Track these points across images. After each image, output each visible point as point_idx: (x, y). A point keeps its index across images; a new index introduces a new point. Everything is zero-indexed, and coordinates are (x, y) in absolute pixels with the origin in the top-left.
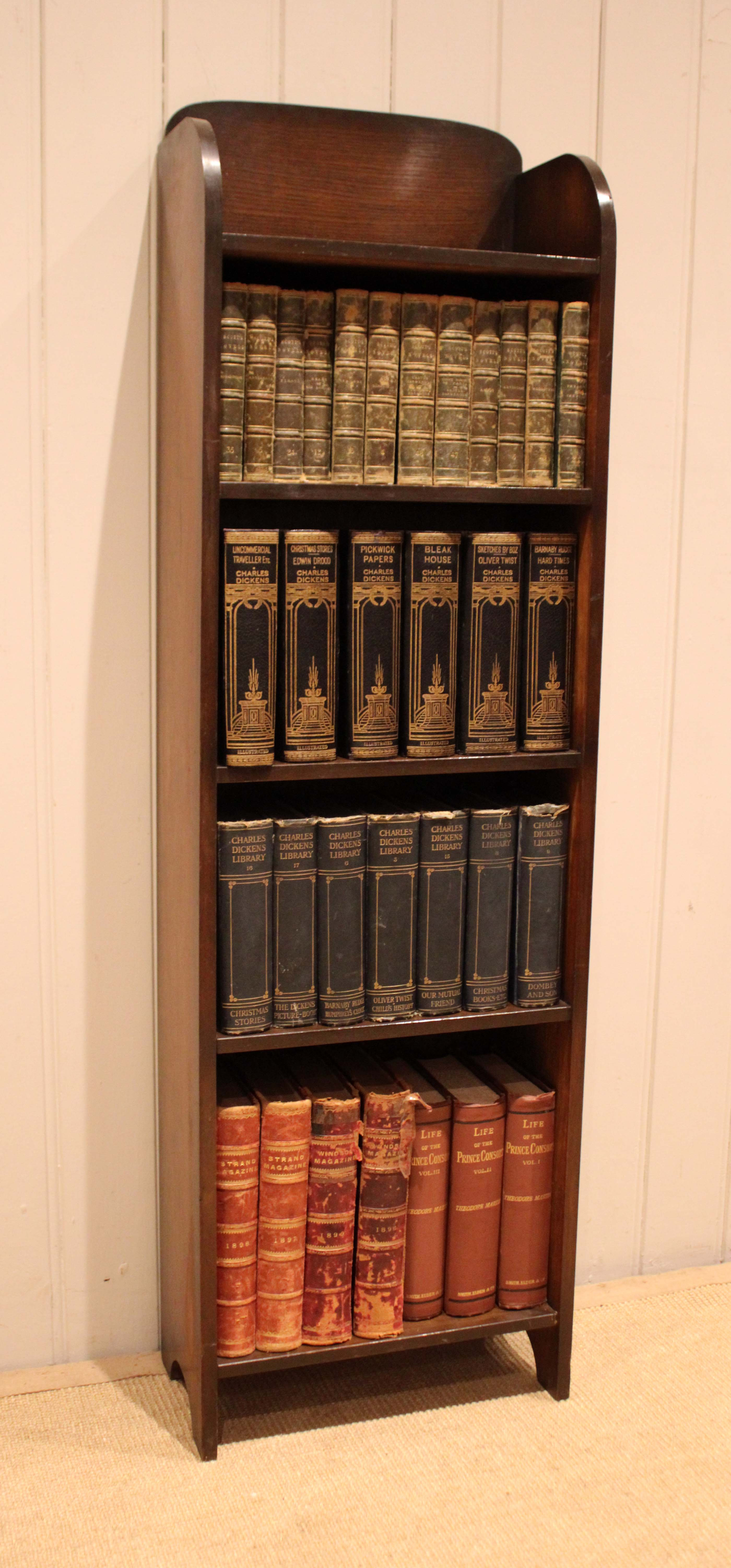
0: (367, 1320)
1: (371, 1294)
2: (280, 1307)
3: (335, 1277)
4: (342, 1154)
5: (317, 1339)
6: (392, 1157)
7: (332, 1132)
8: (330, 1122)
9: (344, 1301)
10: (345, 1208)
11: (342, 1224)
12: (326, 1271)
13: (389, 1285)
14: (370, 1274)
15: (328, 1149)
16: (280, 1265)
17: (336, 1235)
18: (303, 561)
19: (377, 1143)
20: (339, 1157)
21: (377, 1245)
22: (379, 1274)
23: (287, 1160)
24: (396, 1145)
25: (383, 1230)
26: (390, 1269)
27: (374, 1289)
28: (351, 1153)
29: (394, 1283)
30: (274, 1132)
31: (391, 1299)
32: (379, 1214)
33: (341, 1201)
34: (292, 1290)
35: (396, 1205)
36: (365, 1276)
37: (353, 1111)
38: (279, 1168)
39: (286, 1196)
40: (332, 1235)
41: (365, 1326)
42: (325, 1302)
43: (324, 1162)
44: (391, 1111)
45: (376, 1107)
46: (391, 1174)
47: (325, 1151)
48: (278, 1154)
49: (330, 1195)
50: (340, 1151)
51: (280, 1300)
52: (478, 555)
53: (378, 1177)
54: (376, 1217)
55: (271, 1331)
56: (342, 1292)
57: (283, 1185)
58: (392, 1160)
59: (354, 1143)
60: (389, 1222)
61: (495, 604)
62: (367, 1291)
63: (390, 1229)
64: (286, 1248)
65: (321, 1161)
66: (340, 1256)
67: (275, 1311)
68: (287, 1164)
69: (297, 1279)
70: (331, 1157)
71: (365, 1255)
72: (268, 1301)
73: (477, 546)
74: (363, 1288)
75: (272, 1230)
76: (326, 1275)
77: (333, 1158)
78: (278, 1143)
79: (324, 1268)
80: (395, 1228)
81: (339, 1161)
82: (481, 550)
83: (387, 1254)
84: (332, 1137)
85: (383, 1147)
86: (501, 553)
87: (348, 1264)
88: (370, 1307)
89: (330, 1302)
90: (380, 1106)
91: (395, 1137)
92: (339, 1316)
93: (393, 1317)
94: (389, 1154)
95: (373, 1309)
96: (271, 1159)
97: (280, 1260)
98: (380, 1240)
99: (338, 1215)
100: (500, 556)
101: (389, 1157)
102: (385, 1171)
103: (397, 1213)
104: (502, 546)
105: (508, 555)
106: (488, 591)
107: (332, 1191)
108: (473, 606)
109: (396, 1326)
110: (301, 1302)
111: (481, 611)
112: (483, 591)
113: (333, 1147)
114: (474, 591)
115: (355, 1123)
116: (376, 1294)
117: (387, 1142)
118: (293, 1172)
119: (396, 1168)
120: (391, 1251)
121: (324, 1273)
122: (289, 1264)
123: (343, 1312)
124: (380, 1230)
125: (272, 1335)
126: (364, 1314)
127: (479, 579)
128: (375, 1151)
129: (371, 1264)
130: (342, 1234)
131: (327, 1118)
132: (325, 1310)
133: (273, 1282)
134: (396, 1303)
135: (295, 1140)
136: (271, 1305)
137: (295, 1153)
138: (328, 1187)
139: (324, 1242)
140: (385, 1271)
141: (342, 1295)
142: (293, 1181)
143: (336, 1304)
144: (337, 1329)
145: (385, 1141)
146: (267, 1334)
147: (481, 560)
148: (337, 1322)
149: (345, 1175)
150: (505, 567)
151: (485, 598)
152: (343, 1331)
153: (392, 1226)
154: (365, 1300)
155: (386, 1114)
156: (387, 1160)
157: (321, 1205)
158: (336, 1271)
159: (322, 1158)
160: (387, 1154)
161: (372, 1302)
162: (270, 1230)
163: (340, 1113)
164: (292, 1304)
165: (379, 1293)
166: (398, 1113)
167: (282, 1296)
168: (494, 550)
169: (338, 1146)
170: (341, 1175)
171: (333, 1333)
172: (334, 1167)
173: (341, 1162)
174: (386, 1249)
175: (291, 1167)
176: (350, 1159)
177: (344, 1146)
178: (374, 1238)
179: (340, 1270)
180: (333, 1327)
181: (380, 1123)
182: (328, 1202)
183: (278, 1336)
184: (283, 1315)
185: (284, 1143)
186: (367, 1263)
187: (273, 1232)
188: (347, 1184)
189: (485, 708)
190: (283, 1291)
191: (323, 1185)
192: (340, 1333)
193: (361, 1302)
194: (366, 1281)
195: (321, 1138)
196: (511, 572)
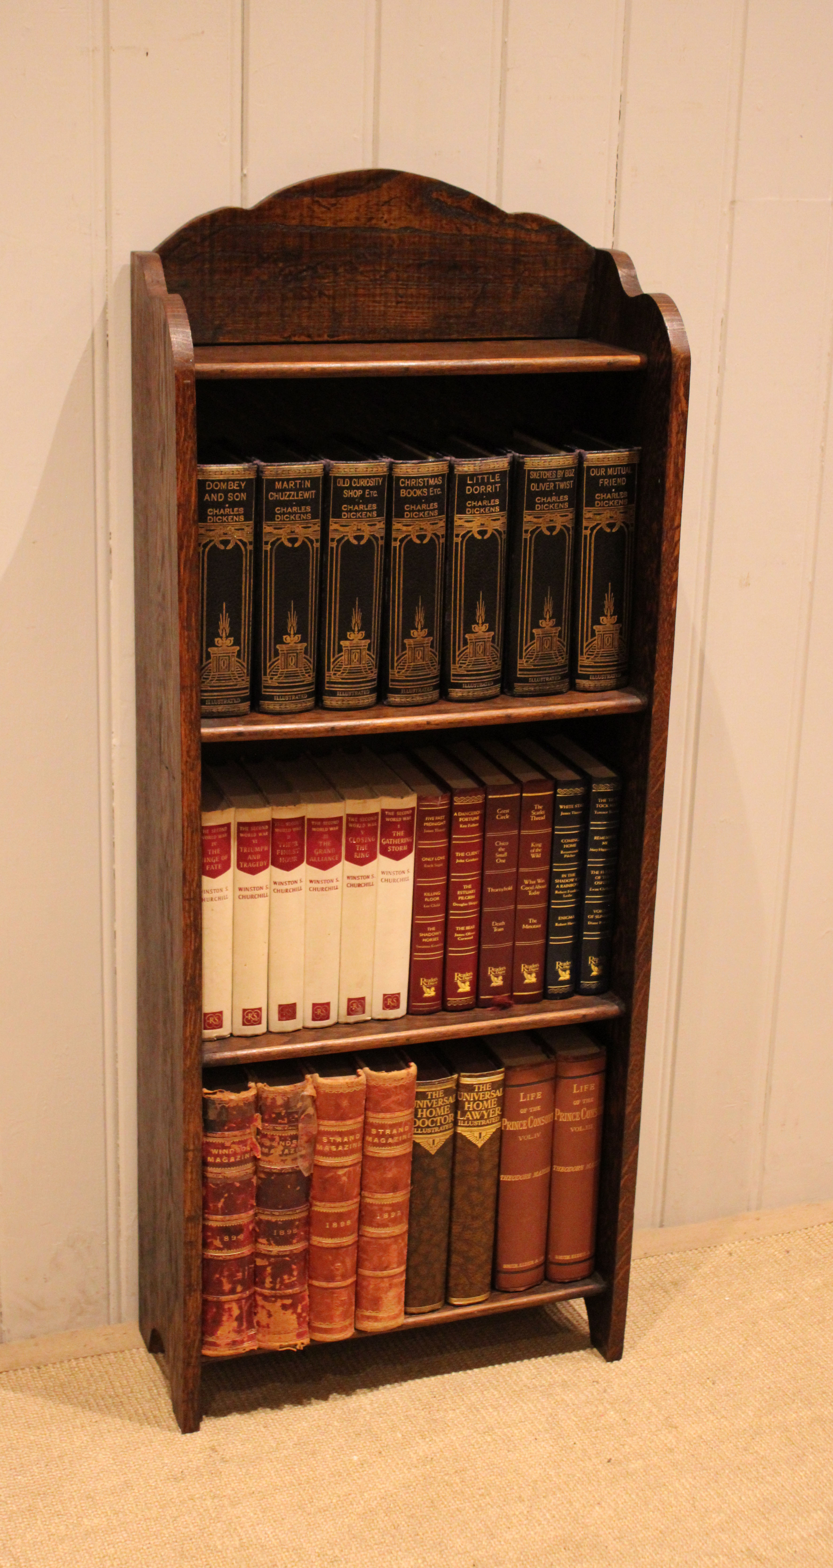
0: (265, 1329)
1: (269, 1302)
2: (382, 1285)
3: (234, 1283)
4: (238, 1150)
5: (216, 1350)
6: (290, 1154)
7: (226, 1128)
8: (224, 1118)
9: (245, 1308)
10: (245, 1208)
11: (240, 1225)
12: (224, 1277)
13: (290, 1291)
14: (268, 1280)
15: (223, 1146)
16: (382, 1242)
17: (234, 1238)
19: (272, 1139)
20: (235, 1154)
21: (275, 1249)
22: (279, 1280)
23: (391, 1132)
24: (294, 1141)
25: (282, 1233)
26: (291, 1274)
27: (272, 1296)
28: (249, 1149)
29: (297, 1290)
30: (377, 1103)
31: (293, 1306)
32: (278, 1216)
33: (239, 1202)
34: (395, 1266)
35: (297, 1205)
36: (263, 1283)
37: (249, 1104)
38: (383, 1140)
39: (390, 1170)
40: (230, 1238)
41: (264, 1336)
42: (224, 1310)
43: (218, 1160)
44: (287, 1105)
45: (269, 1101)
46: (289, 1173)
47: (219, 1149)
48: (383, 1126)
49: (226, 1195)
50: (237, 1148)
51: (382, 1278)
52: (531, 481)
53: (275, 1176)
54: (274, 1219)
55: (373, 1310)
56: (244, 1299)
57: (387, 1159)
58: (289, 1158)
59: (251, 1138)
60: (289, 1224)
61: (548, 533)
62: (265, 1298)
63: (289, 1232)
64: (390, 1224)
65: (215, 1159)
66: (240, 1261)
67: (377, 1289)
68: (392, 1136)
69: (400, 1254)
70: (226, 1155)
71: (263, 1259)
72: (369, 1279)
73: (529, 471)
74: (261, 1295)
75: (375, 1205)
76: (224, 1280)
77: (228, 1156)
78: (382, 1115)
79: (221, 1274)
80: (295, 1231)
81: (235, 1158)
82: (534, 476)
83: (287, 1258)
84: (227, 1133)
85: (279, 1143)
86: (556, 477)
87: (249, 1268)
88: (270, 1315)
89: (230, 1309)
90: (274, 1099)
91: (293, 1133)
92: (240, 1325)
93: (296, 1326)
94: (286, 1151)
95: (272, 1318)
96: (374, 1131)
97: (383, 1236)
98: (278, 1243)
99: (235, 1216)
100: (554, 482)
101: (286, 1155)
102: (282, 1169)
103: (298, 1214)
104: (556, 470)
105: (564, 479)
106: (541, 520)
107: (228, 1192)
108: (524, 536)
109: (300, 1335)
110: (404, 1278)
111: (533, 542)
112: (535, 520)
113: (227, 1144)
114: (525, 520)
115: (252, 1116)
116: (275, 1301)
117: (283, 1139)
118: (397, 1144)
119: (294, 1166)
120: (291, 1255)
121: (222, 1279)
122: (393, 1239)
123: (244, 1320)
124: (278, 1232)
125: (374, 1314)
126: (264, 1323)
127: (531, 507)
128: (271, 1147)
129: (269, 1269)
130: (241, 1237)
131: (220, 1114)
132: (225, 1318)
133: (375, 1259)
134: (299, 1310)
135: (400, 1111)
136: (373, 1282)
137: (399, 1125)
138: (224, 1187)
139: (221, 1246)
140: (286, 1277)
141: (243, 1301)
142: (397, 1154)
143: (236, 1312)
144: (238, 1338)
145: (280, 1137)
146: (367, 1313)
147: (534, 487)
148: (239, 1331)
149: (243, 1173)
150: (559, 492)
151: (538, 528)
152: (245, 1340)
153: (292, 1229)
154: (263, 1307)
155: (281, 1109)
156: (284, 1158)
157: (216, 1206)
158: (236, 1276)
159: (216, 1156)
160: (283, 1151)
161: (271, 1310)
162: (372, 1205)
163: (234, 1108)
164: (396, 1281)
165: (279, 1300)
166: (296, 1106)
167: (386, 1273)
168: (548, 474)
169: (234, 1143)
170: (238, 1174)
171: (234, 1343)
172: (229, 1165)
173: (238, 1160)
174: (285, 1253)
175: (396, 1139)
176: (247, 1156)
177: (239, 1143)
178: (272, 1242)
179: (240, 1275)
180: (234, 1336)
181: (274, 1118)
182: (224, 1203)
183: (380, 1315)
184: (386, 1292)
185: (388, 1115)
186: (265, 1267)
187: (376, 1208)
188: (247, 1183)
189: (536, 645)
190: (386, 1268)
191: (217, 1185)
192: (242, 1342)
193: (259, 1309)
194: (264, 1288)
195: (214, 1135)
196: (566, 498)
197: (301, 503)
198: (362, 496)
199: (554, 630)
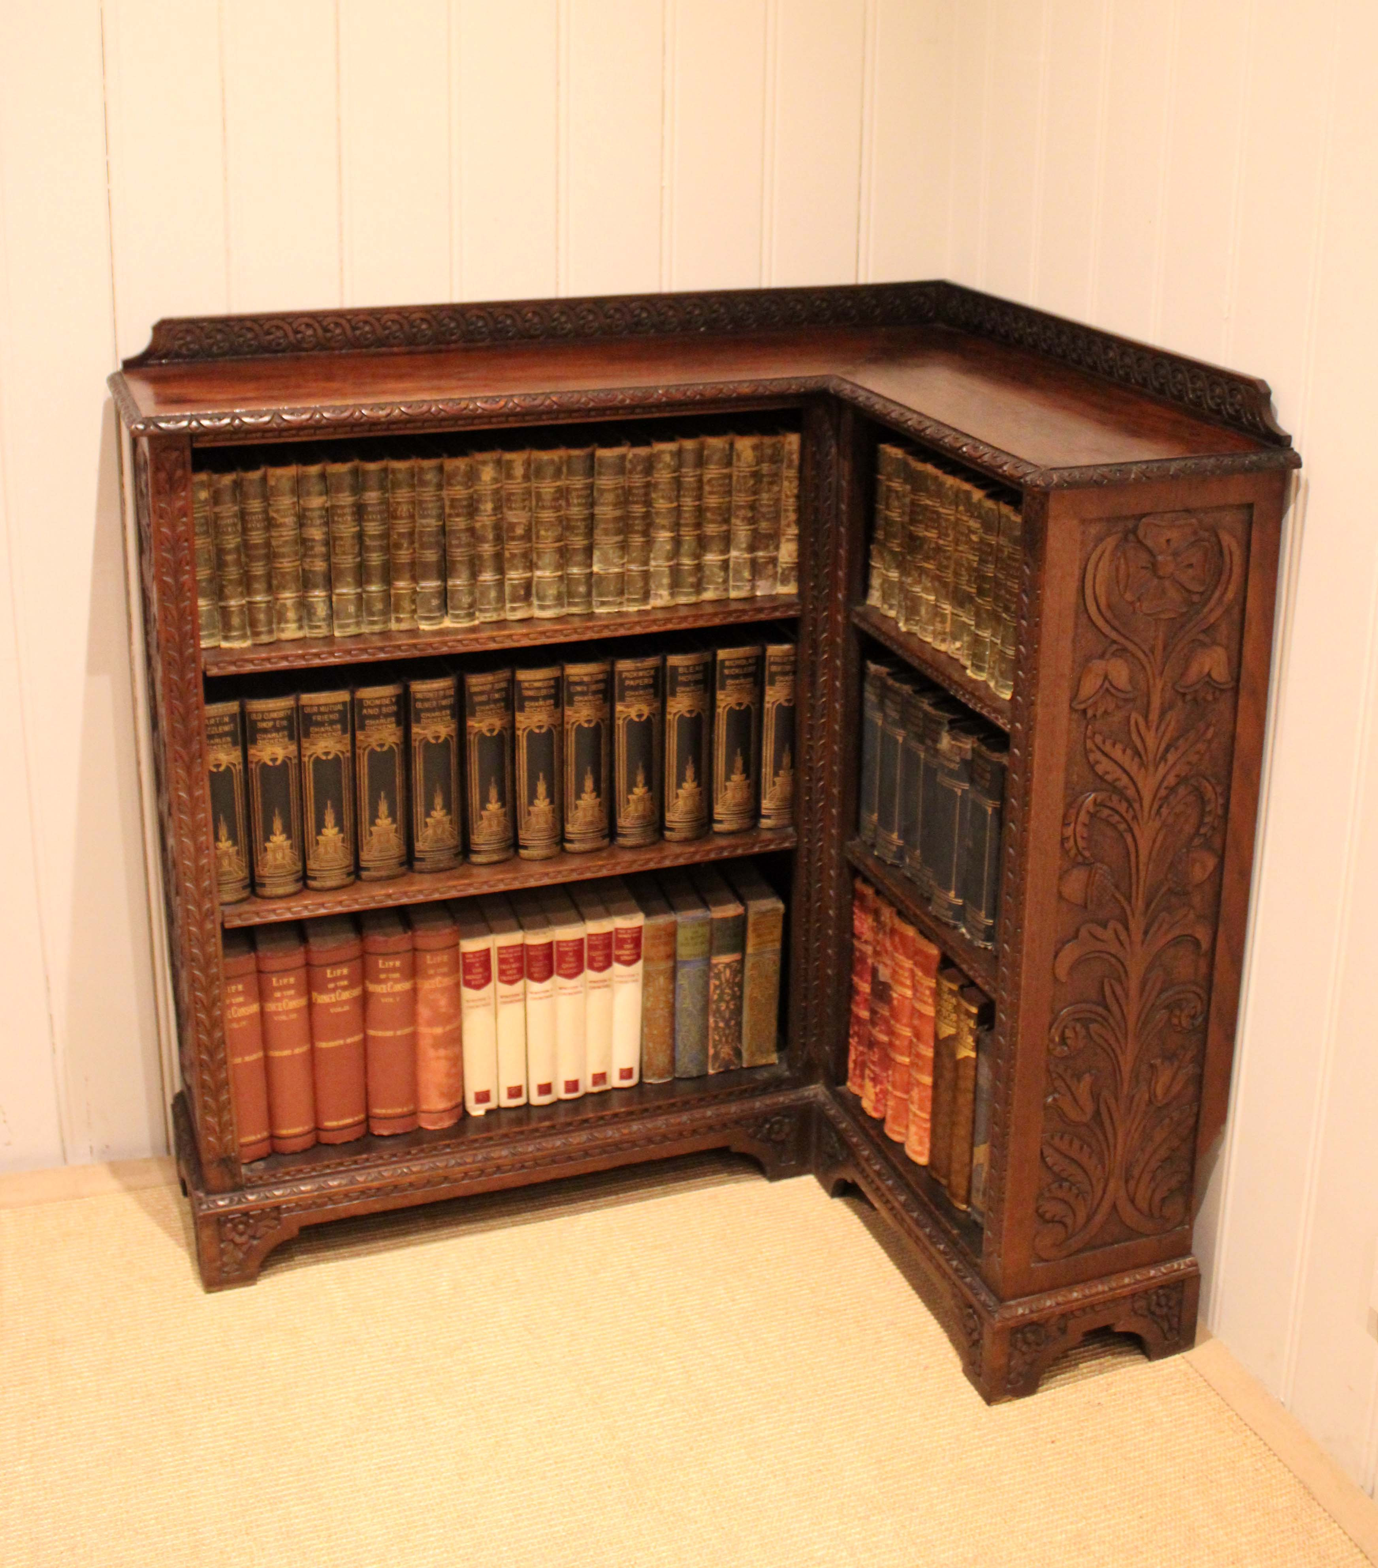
18: (579, 688)
61: (434, 741)
86: (437, 697)
100: (436, 700)
105: (445, 697)
106: (427, 731)
108: (414, 744)
111: (422, 749)
112: (422, 732)
114: (414, 731)
127: (418, 721)
150: (442, 708)
151: (425, 738)
168: (431, 695)
189: (430, 831)
196: (448, 712)
197: (225, 734)
198: (274, 726)
199: (445, 819)
